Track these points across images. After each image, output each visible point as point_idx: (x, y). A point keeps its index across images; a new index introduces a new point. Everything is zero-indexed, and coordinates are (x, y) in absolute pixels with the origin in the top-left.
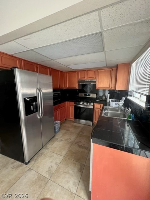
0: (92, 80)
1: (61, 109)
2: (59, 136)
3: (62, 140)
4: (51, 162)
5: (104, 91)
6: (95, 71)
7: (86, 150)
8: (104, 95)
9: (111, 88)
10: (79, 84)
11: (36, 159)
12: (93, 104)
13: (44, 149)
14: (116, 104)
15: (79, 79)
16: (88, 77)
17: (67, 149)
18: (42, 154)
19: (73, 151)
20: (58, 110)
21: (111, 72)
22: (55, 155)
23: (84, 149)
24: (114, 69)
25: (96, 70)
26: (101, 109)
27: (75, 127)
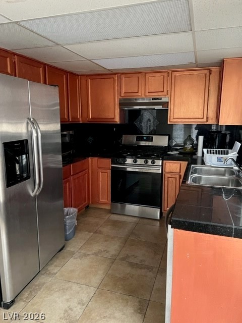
0: (157, 99)
1: (76, 176)
2: (75, 245)
3: (85, 255)
4: (68, 300)
5: (188, 127)
6: (166, 74)
7: (150, 271)
8: (189, 138)
9: (207, 121)
10: (121, 110)
11: (27, 298)
12: (159, 162)
13: (43, 276)
14: (219, 160)
15: (123, 95)
16: (147, 91)
17: (101, 272)
18: (40, 286)
19: (117, 275)
20: (68, 181)
21: (208, 78)
22: (75, 287)
23: (143, 270)
24: (215, 70)
25: (168, 73)
26: (182, 174)
27: (115, 224)
